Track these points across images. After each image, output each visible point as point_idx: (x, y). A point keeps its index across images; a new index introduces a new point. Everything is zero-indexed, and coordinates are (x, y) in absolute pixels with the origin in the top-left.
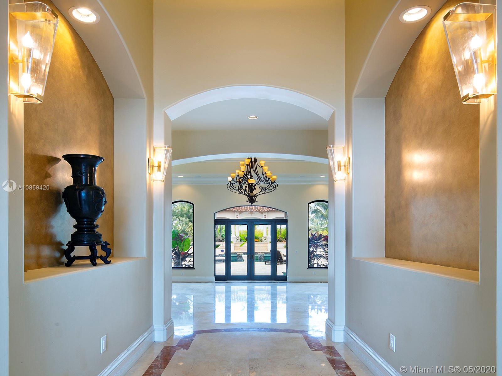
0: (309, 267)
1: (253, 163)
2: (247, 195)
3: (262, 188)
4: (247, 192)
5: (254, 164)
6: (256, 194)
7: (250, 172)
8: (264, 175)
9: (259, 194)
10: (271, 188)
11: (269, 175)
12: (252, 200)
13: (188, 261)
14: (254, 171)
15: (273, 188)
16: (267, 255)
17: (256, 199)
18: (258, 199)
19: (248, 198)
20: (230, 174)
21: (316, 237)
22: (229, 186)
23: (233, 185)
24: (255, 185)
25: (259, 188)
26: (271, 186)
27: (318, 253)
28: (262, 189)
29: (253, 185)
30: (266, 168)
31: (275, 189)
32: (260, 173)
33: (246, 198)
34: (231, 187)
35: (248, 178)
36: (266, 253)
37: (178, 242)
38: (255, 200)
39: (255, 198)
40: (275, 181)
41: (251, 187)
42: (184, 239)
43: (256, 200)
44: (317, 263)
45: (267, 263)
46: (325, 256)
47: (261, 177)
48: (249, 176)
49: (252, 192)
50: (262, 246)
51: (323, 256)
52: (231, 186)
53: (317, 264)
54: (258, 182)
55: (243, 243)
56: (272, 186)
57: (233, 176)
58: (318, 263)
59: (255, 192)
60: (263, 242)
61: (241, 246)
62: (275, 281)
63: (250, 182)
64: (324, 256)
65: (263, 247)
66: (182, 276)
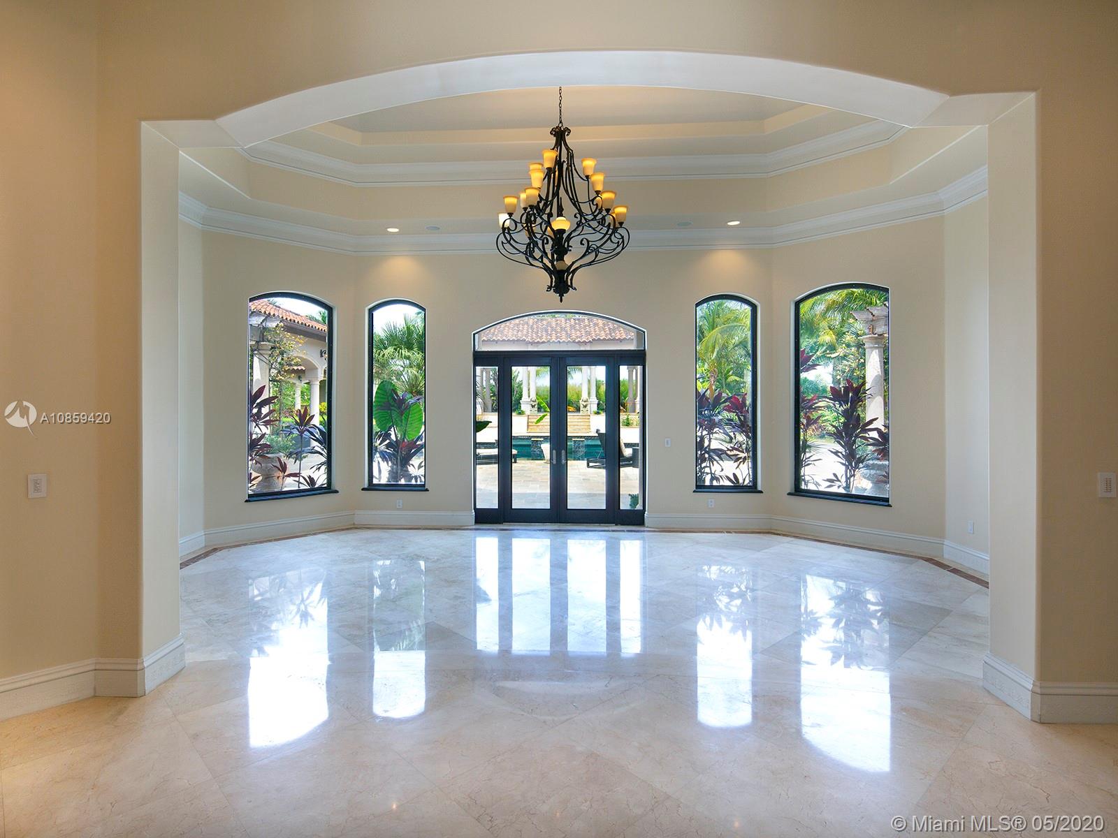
0: (697, 487)
1: (565, 166)
2: (546, 268)
3: (588, 241)
4: (548, 258)
5: (567, 169)
6: (573, 263)
7: (556, 194)
8: (593, 200)
9: (581, 266)
10: (609, 245)
11: (607, 200)
12: (561, 284)
13: (416, 466)
14: (566, 191)
15: (618, 246)
16: (590, 442)
17: (571, 280)
18: (578, 279)
19: (552, 279)
20: (504, 198)
21: (707, 399)
22: (502, 243)
23: (511, 238)
24: (569, 238)
25: (581, 244)
26: (610, 238)
27: (715, 445)
28: (588, 247)
29: (565, 236)
30: (598, 179)
31: (623, 249)
32: (582, 197)
33: (545, 279)
34: (508, 246)
35: (550, 215)
36: (588, 438)
37: (395, 415)
38: (569, 284)
39: (570, 277)
40: (621, 224)
41: (560, 243)
42: (408, 407)
43: (571, 283)
44: (711, 473)
45: (591, 464)
46: (732, 453)
47: (586, 209)
48: (555, 211)
49: (561, 258)
50: (579, 420)
51: (727, 455)
52: (509, 242)
53: (710, 475)
54: (577, 228)
55: (542, 414)
56: (613, 237)
57: (510, 205)
58: (713, 472)
59: (568, 259)
60: (581, 413)
61: (538, 421)
62: (616, 525)
63: (555, 228)
64: (728, 452)
65: (582, 424)
66: (398, 509)
